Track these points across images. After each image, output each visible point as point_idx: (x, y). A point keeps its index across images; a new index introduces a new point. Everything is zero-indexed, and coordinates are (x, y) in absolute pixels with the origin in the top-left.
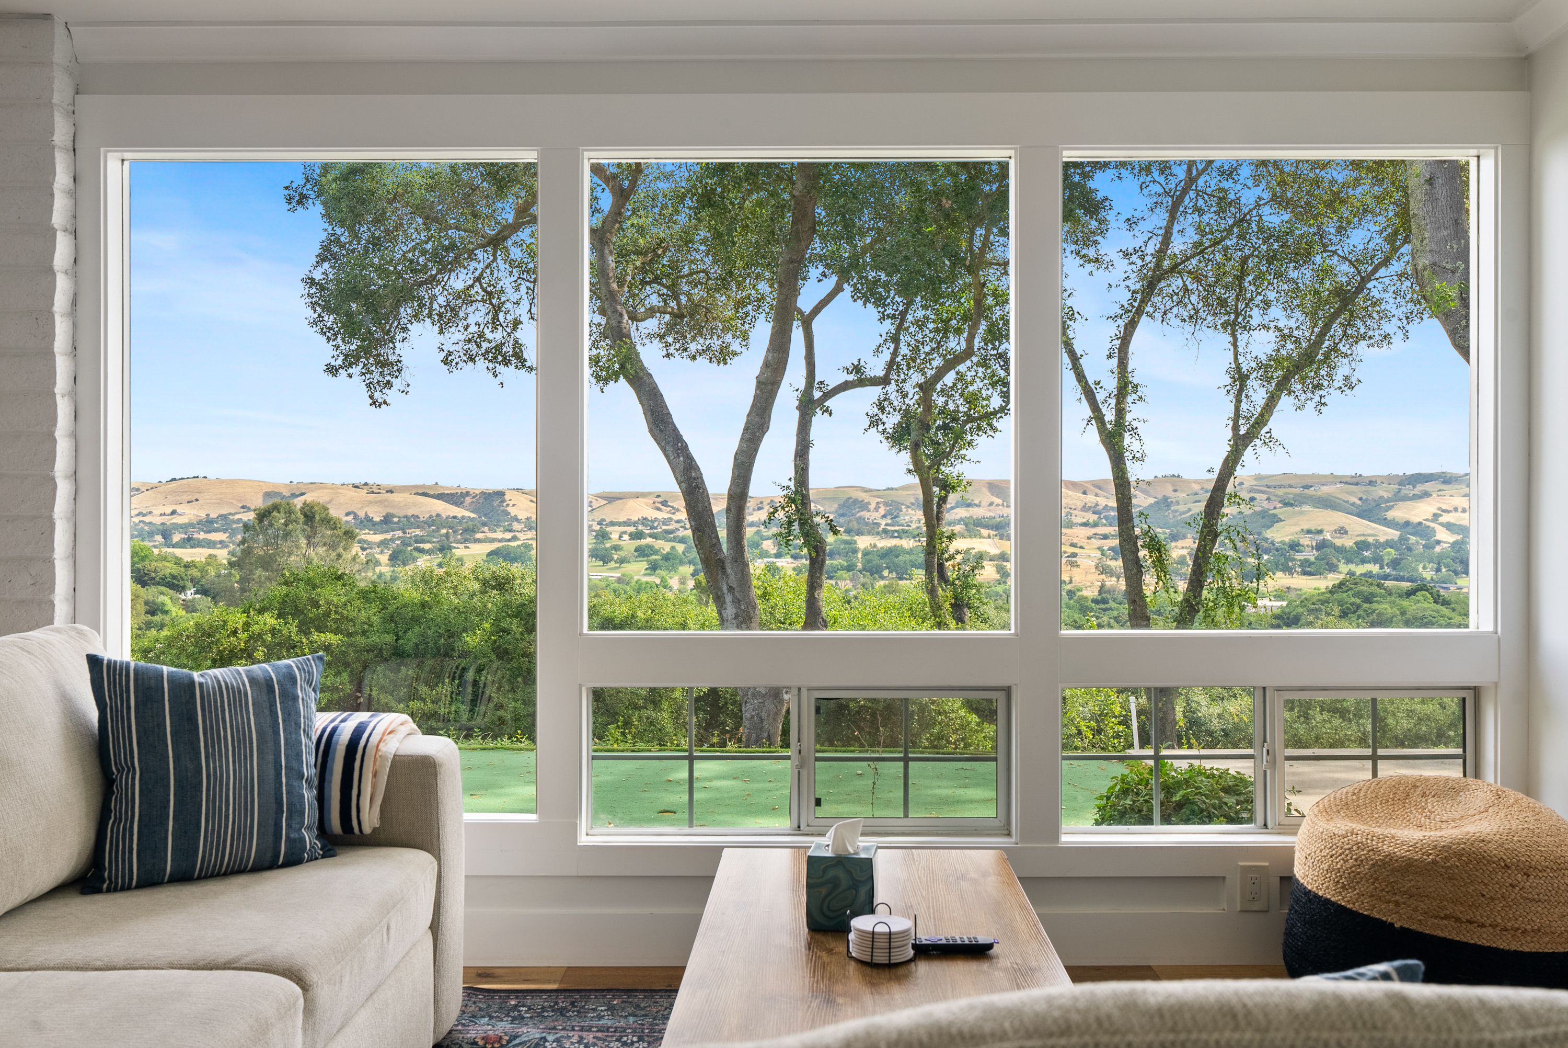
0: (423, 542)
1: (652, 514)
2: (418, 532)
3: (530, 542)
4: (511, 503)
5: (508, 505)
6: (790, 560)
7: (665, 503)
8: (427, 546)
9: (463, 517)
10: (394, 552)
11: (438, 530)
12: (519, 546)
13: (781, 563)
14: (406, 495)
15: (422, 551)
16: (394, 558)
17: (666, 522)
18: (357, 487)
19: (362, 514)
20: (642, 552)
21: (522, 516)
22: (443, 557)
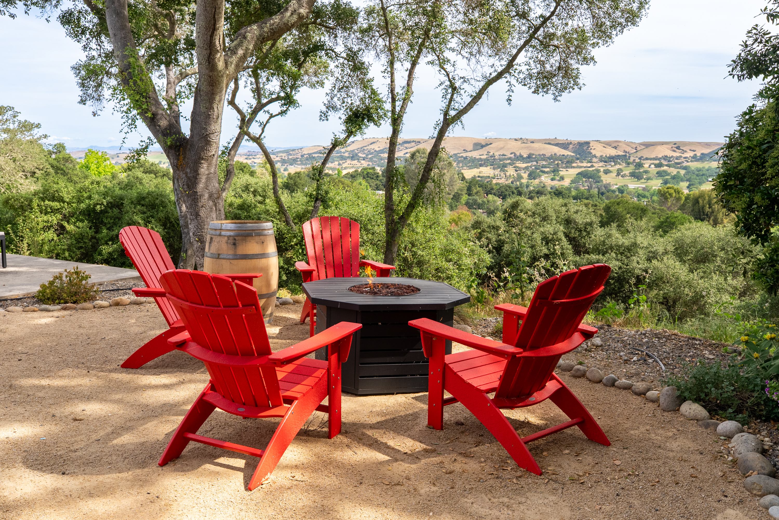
0: (545, 167)
1: (670, 153)
2: (544, 163)
3: (600, 168)
4: (593, 148)
5: (591, 149)
7: (678, 148)
8: (547, 170)
9: (568, 155)
10: (530, 173)
11: (554, 162)
12: (593, 170)
14: (540, 144)
15: (544, 172)
16: (530, 175)
17: (677, 158)
18: (516, 140)
19: (518, 154)
20: (660, 174)
21: (598, 155)
22: (554, 175)
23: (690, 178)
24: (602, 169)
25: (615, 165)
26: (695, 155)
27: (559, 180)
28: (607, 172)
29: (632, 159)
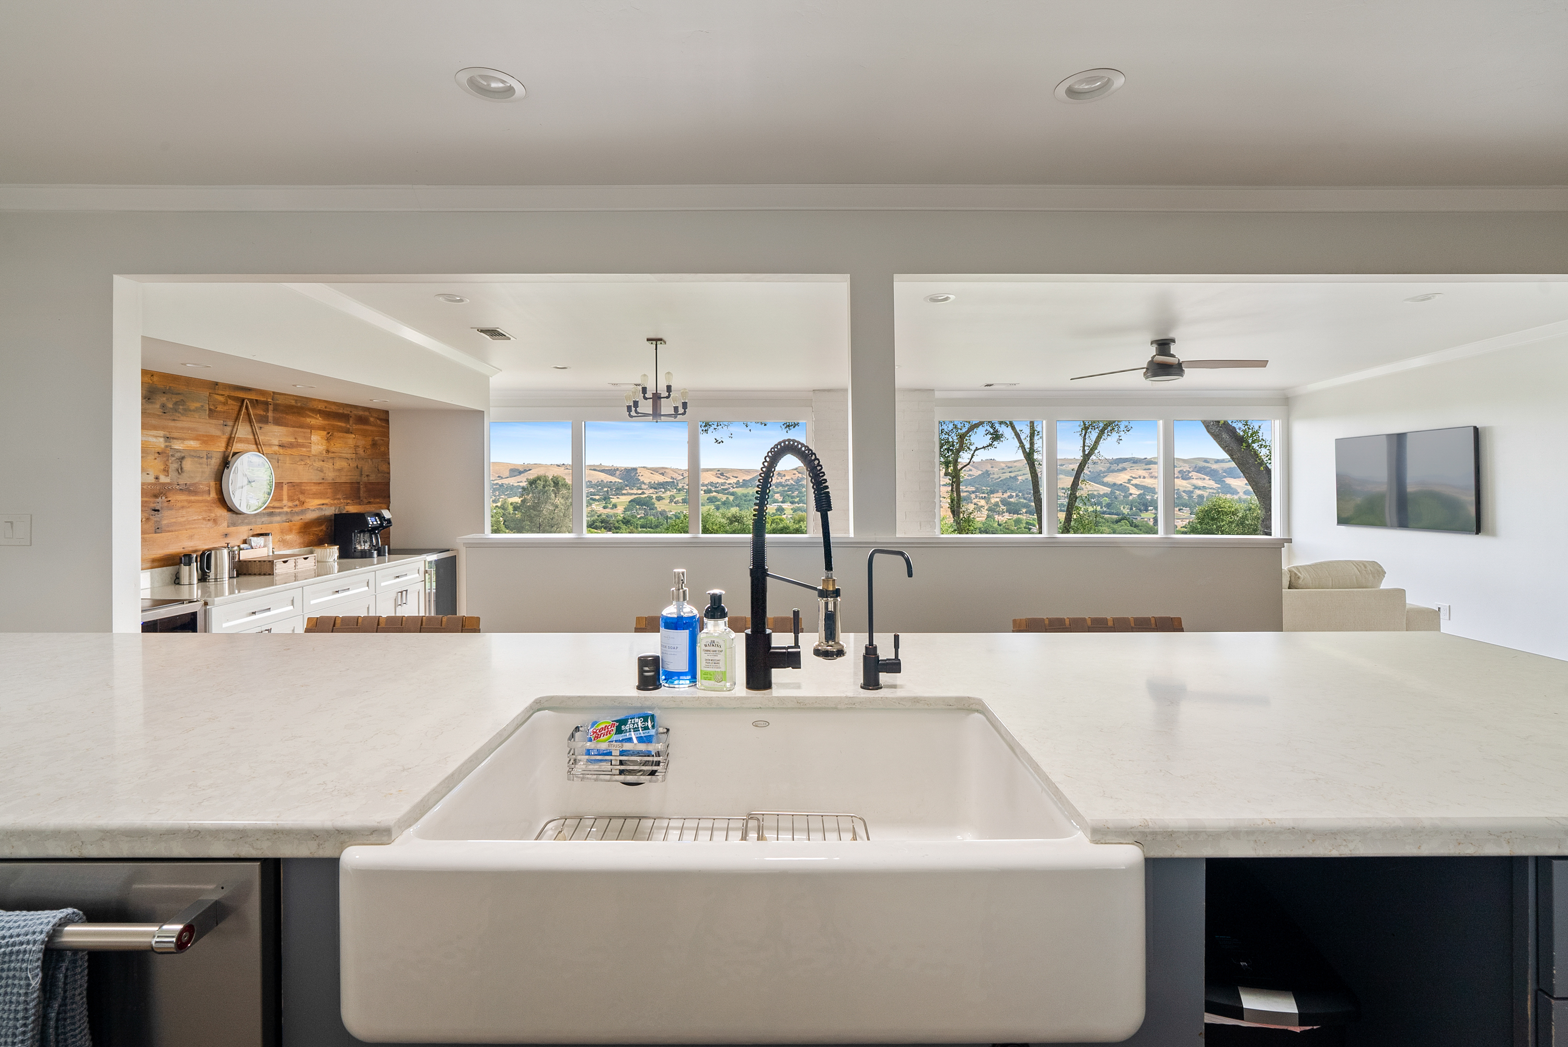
0: (594, 495)
1: (715, 480)
3: (652, 495)
4: (641, 474)
5: (639, 475)
6: (789, 504)
7: (722, 474)
8: (597, 497)
9: (615, 482)
11: (603, 489)
12: (645, 497)
13: (785, 506)
15: (594, 500)
17: (723, 484)
18: (556, 466)
20: (711, 500)
21: (647, 481)
22: (606, 503)
23: (739, 503)
24: (654, 497)
25: (666, 491)
26: (738, 481)
27: (612, 508)
28: (659, 499)
29: (680, 486)
